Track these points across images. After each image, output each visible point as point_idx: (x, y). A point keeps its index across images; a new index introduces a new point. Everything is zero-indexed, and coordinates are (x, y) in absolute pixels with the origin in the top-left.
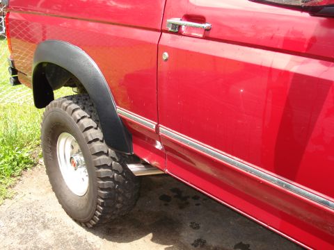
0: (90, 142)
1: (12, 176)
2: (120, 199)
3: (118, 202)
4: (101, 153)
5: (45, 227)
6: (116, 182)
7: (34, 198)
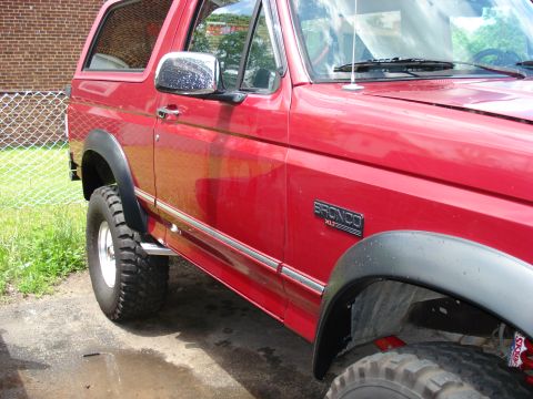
0: (117, 225)
1: (58, 275)
2: (143, 285)
3: (142, 290)
4: (126, 236)
5: (76, 318)
6: (138, 266)
7: (74, 295)
